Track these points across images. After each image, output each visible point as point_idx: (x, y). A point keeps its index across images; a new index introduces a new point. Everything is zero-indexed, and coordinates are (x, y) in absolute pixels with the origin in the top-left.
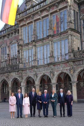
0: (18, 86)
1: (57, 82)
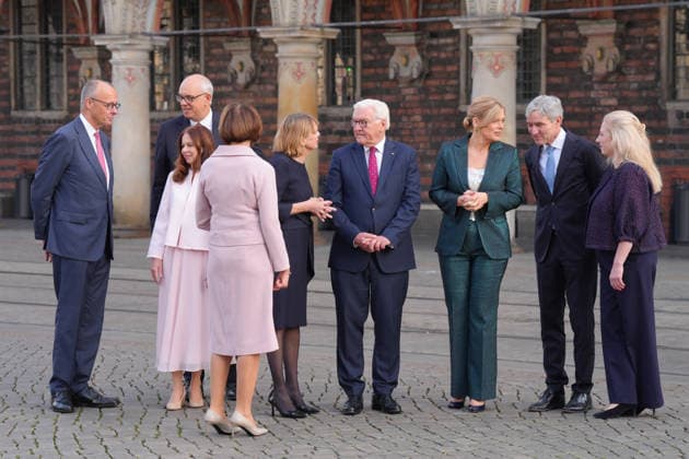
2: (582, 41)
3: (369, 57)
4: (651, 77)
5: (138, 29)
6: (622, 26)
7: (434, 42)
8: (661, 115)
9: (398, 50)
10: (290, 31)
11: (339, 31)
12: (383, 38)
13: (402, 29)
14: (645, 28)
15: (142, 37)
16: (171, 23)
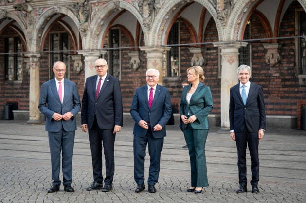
2: (265, 51)
3: (184, 58)
5: (95, 48)
6: (280, 46)
7: (209, 52)
8: (296, 80)
9: (194, 55)
10: (152, 48)
11: (171, 48)
12: (189, 51)
13: (196, 47)
14: (289, 46)
15: (95, 51)
16: (108, 46)
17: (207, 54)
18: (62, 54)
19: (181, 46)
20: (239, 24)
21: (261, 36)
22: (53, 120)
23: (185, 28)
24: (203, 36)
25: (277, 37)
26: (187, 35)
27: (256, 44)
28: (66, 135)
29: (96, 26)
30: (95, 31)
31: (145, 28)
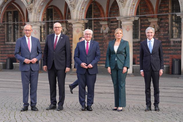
0: (21, 21)
1: (137, 13)
2: (149, 23)
3: (96, 28)
4: (167, 32)
5: (38, 21)
6: (159, 20)
7: (112, 24)
8: (169, 42)
9: (103, 26)
10: (76, 21)
11: (88, 21)
12: (99, 23)
13: (104, 20)
14: (165, 20)
15: (38, 23)
16: (46, 19)
17: (111, 25)
18: (14, 25)
19: (94, 20)
20: (134, 5)
21: (146, 13)
22: (24, 63)
23: (96, 8)
24: (109, 13)
25: (157, 14)
26: (98, 13)
27: (143, 18)
28: (33, 74)
29: (38, 6)
30: (38, 10)
31: (71, 7)
